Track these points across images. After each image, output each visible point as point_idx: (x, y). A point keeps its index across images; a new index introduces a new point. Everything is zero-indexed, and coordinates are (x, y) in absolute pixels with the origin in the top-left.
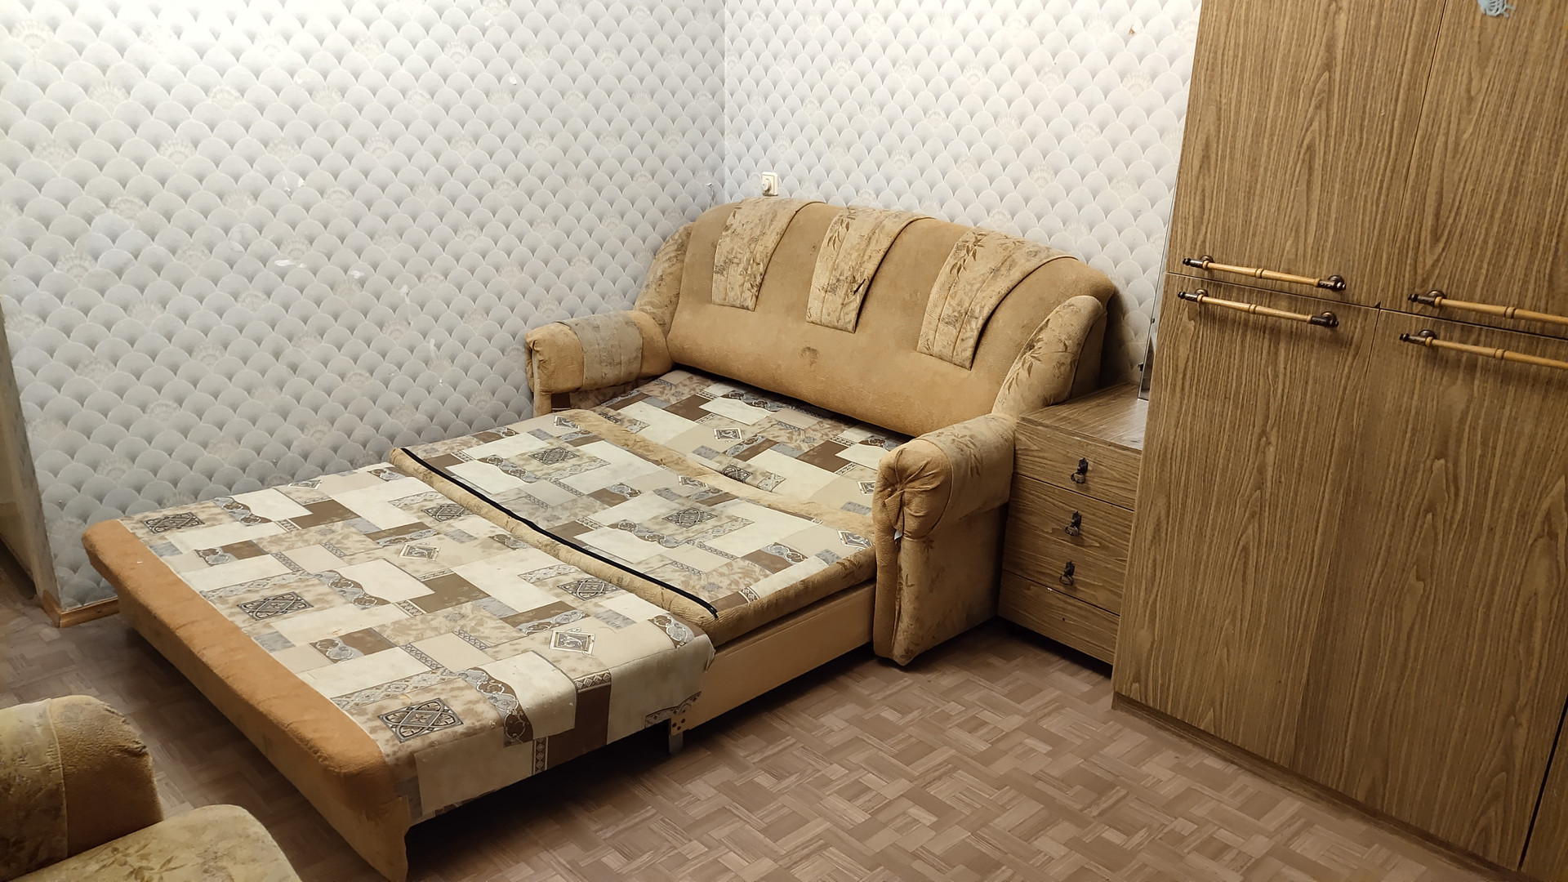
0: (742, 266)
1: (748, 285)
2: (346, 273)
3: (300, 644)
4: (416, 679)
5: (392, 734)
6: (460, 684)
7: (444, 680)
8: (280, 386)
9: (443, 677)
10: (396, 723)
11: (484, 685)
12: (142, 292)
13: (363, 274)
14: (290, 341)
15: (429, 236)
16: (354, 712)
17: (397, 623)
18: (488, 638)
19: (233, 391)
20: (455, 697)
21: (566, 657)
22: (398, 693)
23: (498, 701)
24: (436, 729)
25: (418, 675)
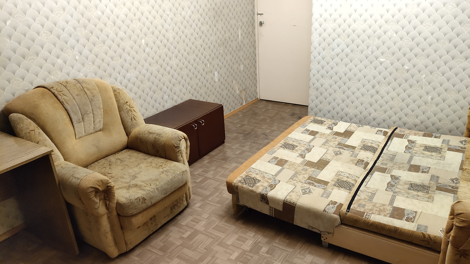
2: (403, 66)
3: (273, 155)
4: (268, 175)
5: (241, 179)
6: (270, 181)
7: (270, 178)
8: (372, 97)
9: (272, 178)
10: (245, 178)
11: (272, 185)
12: (342, 61)
13: (409, 68)
14: (378, 84)
15: (440, 59)
16: (247, 172)
17: (294, 163)
18: (297, 177)
19: (358, 94)
20: (263, 182)
21: (297, 193)
22: (259, 174)
23: (266, 189)
24: (247, 185)
25: (270, 174)
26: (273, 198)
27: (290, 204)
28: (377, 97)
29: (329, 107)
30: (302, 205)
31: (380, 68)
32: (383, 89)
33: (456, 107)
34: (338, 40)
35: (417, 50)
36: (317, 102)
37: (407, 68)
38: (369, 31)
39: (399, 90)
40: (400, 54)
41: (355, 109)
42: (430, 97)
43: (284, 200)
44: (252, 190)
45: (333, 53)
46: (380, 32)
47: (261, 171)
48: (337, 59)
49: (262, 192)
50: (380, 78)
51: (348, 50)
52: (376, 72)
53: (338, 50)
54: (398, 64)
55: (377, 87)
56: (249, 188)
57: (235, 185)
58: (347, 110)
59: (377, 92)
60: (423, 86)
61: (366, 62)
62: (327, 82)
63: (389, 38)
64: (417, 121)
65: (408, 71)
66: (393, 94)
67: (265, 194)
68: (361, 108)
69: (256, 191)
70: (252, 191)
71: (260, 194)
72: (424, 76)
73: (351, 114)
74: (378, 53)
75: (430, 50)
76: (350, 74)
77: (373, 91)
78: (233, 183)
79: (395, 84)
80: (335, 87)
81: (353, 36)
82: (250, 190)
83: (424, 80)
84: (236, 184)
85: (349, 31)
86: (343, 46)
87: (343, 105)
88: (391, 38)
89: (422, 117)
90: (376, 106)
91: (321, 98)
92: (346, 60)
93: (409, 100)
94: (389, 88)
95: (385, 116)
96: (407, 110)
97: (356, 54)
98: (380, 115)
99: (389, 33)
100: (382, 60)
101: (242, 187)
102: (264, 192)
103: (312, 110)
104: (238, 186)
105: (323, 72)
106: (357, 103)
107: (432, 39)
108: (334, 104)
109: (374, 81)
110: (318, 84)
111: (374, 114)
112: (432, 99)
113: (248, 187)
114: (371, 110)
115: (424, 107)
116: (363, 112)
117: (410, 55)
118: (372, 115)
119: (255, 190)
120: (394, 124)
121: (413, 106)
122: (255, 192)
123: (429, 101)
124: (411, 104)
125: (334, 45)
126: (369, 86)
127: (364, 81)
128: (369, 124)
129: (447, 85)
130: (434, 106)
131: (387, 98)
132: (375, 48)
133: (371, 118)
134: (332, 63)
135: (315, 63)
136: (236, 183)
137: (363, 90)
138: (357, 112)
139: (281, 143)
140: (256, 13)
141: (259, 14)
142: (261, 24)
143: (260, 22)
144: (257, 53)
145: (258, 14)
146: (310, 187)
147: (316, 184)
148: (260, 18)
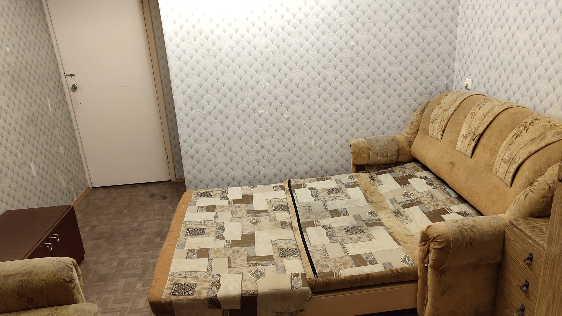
0: (439, 121)
1: (440, 130)
2: (282, 115)
3: (186, 248)
4: (199, 273)
5: (170, 292)
6: (208, 279)
7: (206, 276)
8: (258, 152)
9: (207, 275)
10: (175, 288)
11: (214, 283)
12: (216, 120)
13: (288, 116)
14: (262, 138)
15: (314, 103)
16: (171, 279)
17: (218, 248)
18: (236, 263)
19: (242, 153)
20: (201, 284)
21: (249, 280)
22: (188, 276)
23: (211, 291)
24: (183, 295)
25: (201, 271)
26: (226, 297)
27: (250, 297)
28: (263, 152)
29: (211, 175)
30: (264, 291)
31: (261, 120)
32: (268, 142)
33: (337, 146)
34: (207, 96)
35: (292, 97)
36: (195, 172)
37: (286, 116)
38: (241, 83)
39: (284, 140)
40: (276, 103)
41: (242, 170)
42: (313, 141)
43: (241, 295)
44: (194, 298)
45: (204, 112)
46: (252, 82)
47: (188, 272)
48: (210, 118)
49: (208, 296)
50: (262, 131)
51: (221, 106)
52: (256, 126)
53: (209, 108)
54: (277, 114)
55: (261, 141)
56: (189, 298)
57: (166, 302)
58: (232, 173)
59: (262, 147)
60: (305, 132)
61: (243, 116)
62: (203, 147)
63: (263, 87)
64: (307, 168)
65: (288, 119)
66: (279, 145)
67: (214, 297)
68: (248, 168)
69: (200, 297)
70: (194, 300)
71: (206, 299)
72: (304, 122)
73: (239, 177)
74: (255, 105)
75: (303, 96)
76: (229, 133)
77: (258, 147)
78: (162, 301)
79: (278, 135)
80: (214, 150)
81: (224, 89)
82: (191, 299)
83: (305, 126)
84: (166, 300)
85: (218, 84)
86: (214, 102)
87: (227, 169)
88: (265, 88)
89: (311, 163)
90: (264, 162)
91: (199, 166)
92: (221, 117)
93: (295, 149)
94: (273, 140)
95: (275, 170)
96: (296, 159)
97: (231, 109)
98: (269, 170)
99: (262, 83)
100: (260, 112)
101: (179, 300)
102: (211, 295)
103: (190, 183)
104: (171, 301)
105: (196, 135)
106: (242, 163)
107: (303, 85)
108: (216, 170)
109: (256, 136)
110: (192, 151)
111: (263, 171)
112: (316, 143)
113: (187, 297)
114: (259, 167)
115: (310, 153)
116: (251, 171)
117: (287, 103)
118: (262, 172)
119: (198, 297)
120: (286, 176)
121: (300, 154)
122: (199, 300)
123: (313, 146)
124: (298, 153)
125: (204, 102)
126: (252, 142)
127: (245, 137)
128: (260, 183)
129: (325, 127)
130: (318, 149)
131: (274, 150)
132: (250, 101)
133: (261, 175)
134: (205, 124)
135: (184, 127)
136: (166, 298)
137: (247, 147)
138: (245, 172)
139: (183, 231)
140: (62, 75)
141: (68, 76)
142: (74, 88)
143: (73, 85)
144: (75, 127)
145: (66, 76)
146: (257, 268)
147: (261, 263)
148: (72, 82)
